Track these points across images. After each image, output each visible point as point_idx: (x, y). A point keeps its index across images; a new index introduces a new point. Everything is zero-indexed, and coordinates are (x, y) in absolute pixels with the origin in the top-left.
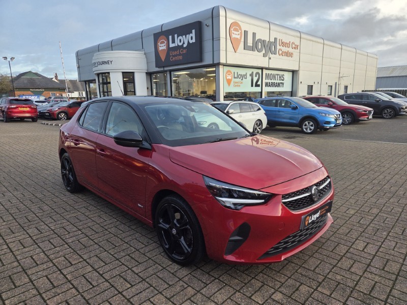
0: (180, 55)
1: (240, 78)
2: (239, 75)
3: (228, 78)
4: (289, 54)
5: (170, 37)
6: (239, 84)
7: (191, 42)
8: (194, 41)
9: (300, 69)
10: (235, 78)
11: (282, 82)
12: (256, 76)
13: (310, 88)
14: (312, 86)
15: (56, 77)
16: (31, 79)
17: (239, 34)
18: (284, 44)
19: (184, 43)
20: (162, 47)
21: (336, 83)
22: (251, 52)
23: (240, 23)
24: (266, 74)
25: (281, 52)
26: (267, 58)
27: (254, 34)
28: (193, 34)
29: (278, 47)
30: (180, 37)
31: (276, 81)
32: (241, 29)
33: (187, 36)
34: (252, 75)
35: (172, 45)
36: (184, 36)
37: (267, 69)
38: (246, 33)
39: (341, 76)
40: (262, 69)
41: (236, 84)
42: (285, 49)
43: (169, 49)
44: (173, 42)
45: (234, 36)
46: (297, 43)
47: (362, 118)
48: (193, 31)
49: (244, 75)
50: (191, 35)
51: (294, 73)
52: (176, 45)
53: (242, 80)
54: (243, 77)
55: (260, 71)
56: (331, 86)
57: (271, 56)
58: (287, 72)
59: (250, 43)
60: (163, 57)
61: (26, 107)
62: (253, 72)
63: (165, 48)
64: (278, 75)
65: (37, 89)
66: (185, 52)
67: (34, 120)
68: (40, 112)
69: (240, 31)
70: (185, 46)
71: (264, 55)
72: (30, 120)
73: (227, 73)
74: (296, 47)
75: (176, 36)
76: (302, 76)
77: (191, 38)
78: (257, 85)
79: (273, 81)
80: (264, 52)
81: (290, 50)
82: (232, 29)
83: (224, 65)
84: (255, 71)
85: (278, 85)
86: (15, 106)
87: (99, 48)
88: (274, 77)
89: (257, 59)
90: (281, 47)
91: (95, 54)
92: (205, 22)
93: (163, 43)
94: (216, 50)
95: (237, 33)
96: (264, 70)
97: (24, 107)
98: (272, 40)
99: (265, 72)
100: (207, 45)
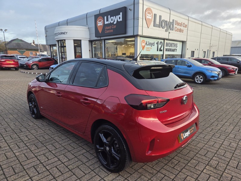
0: (111, 29)
1: (150, 45)
2: (150, 43)
3: (143, 45)
4: (181, 31)
5: (105, 17)
6: (149, 49)
7: (119, 20)
8: (121, 20)
9: (188, 40)
10: (147, 45)
11: (176, 48)
12: (160, 44)
13: (193, 53)
14: (194, 51)
15: (34, 42)
16: (18, 43)
17: (151, 16)
18: (178, 24)
19: (114, 21)
20: (100, 24)
21: (208, 50)
22: (158, 28)
23: (152, 9)
24: (166, 43)
25: (176, 29)
26: (168, 32)
27: (160, 17)
28: (121, 16)
29: (175, 26)
30: (112, 18)
31: (172, 48)
32: (152, 13)
33: (117, 16)
34: (157, 43)
35: (106, 23)
36: (115, 17)
37: (167, 40)
38: (155, 15)
39: (211, 45)
40: (164, 39)
41: (148, 49)
42: (179, 27)
43: (105, 25)
44: (107, 20)
45: (147, 17)
46: (186, 24)
47: (231, 74)
48: (121, 13)
49: (153, 43)
50: (119, 16)
51: (183, 42)
52: (109, 23)
53: (151, 46)
54: (152, 44)
55: (163, 41)
56: (205, 52)
57: (170, 31)
58: (179, 42)
59: (157, 22)
60: (100, 31)
61: (12, 61)
62: (158, 42)
63: (102, 24)
64: (173, 44)
65: (21, 49)
66: (115, 27)
67: (16, 69)
68: (21, 64)
69: (152, 14)
70: (115, 23)
71: (166, 31)
72: (14, 69)
73: (142, 42)
74: (186, 26)
75: (109, 16)
76: (188, 45)
77: (119, 18)
78: (161, 50)
79: (170, 48)
80: (166, 28)
81: (182, 28)
82: (147, 13)
83: (141, 37)
84: (160, 41)
85: (174, 50)
86: (4, 60)
87: (59, 24)
88: (171, 45)
89: (161, 33)
90: (176, 26)
91: (56, 28)
92: (129, 8)
93: (100, 21)
94: (135, 26)
95: (150, 15)
96: (165, 40)
97: (10, 61)
98: (171, 21)
99: (166, 41)
100: (130, 23)
